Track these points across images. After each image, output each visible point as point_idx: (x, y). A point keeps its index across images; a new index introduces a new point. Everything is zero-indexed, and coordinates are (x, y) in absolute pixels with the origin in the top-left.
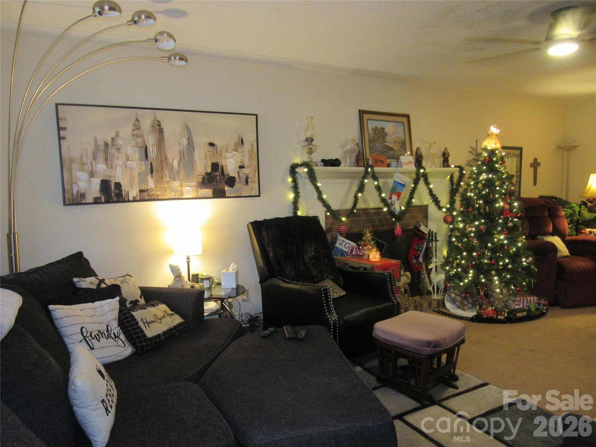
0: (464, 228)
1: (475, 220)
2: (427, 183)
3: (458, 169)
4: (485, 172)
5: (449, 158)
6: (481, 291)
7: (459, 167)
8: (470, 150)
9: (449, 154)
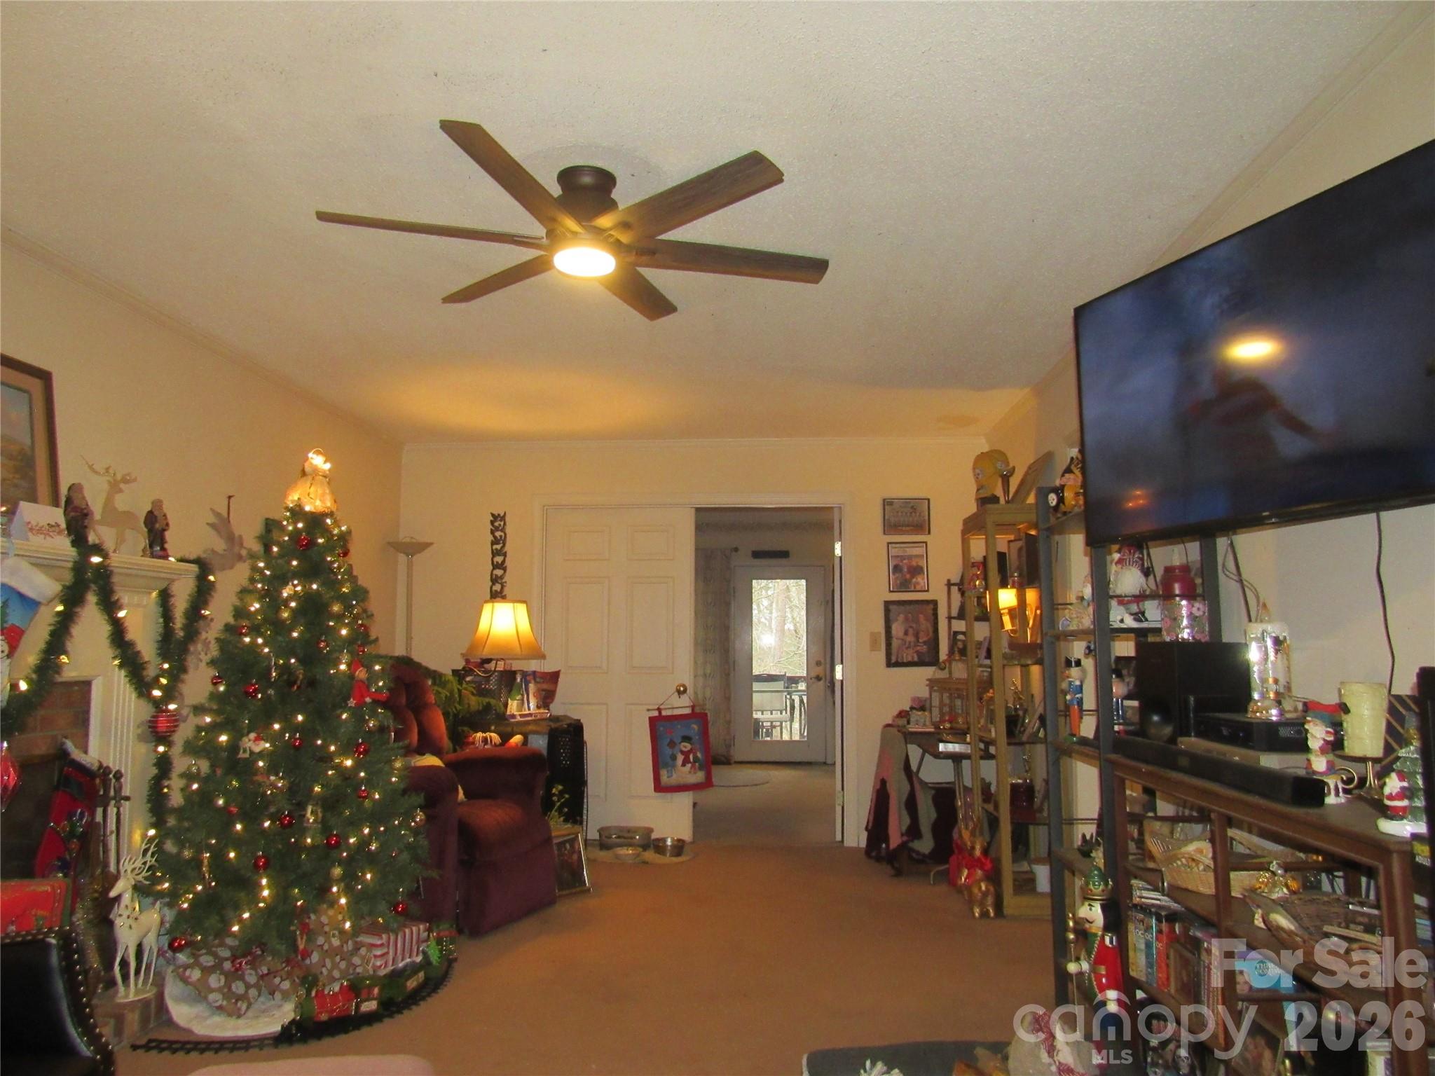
0: (234, 747)
1: (269, 718)
2: (109, 606)
3: (194, 568)
4: (296, 574)
5: (167, 534)
6: (299, 939)
7: (197, 561)
8: (212, 519)
9: (166, 519)
